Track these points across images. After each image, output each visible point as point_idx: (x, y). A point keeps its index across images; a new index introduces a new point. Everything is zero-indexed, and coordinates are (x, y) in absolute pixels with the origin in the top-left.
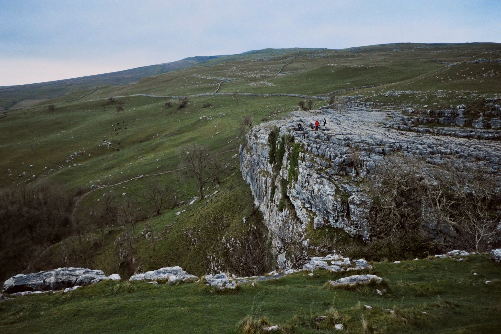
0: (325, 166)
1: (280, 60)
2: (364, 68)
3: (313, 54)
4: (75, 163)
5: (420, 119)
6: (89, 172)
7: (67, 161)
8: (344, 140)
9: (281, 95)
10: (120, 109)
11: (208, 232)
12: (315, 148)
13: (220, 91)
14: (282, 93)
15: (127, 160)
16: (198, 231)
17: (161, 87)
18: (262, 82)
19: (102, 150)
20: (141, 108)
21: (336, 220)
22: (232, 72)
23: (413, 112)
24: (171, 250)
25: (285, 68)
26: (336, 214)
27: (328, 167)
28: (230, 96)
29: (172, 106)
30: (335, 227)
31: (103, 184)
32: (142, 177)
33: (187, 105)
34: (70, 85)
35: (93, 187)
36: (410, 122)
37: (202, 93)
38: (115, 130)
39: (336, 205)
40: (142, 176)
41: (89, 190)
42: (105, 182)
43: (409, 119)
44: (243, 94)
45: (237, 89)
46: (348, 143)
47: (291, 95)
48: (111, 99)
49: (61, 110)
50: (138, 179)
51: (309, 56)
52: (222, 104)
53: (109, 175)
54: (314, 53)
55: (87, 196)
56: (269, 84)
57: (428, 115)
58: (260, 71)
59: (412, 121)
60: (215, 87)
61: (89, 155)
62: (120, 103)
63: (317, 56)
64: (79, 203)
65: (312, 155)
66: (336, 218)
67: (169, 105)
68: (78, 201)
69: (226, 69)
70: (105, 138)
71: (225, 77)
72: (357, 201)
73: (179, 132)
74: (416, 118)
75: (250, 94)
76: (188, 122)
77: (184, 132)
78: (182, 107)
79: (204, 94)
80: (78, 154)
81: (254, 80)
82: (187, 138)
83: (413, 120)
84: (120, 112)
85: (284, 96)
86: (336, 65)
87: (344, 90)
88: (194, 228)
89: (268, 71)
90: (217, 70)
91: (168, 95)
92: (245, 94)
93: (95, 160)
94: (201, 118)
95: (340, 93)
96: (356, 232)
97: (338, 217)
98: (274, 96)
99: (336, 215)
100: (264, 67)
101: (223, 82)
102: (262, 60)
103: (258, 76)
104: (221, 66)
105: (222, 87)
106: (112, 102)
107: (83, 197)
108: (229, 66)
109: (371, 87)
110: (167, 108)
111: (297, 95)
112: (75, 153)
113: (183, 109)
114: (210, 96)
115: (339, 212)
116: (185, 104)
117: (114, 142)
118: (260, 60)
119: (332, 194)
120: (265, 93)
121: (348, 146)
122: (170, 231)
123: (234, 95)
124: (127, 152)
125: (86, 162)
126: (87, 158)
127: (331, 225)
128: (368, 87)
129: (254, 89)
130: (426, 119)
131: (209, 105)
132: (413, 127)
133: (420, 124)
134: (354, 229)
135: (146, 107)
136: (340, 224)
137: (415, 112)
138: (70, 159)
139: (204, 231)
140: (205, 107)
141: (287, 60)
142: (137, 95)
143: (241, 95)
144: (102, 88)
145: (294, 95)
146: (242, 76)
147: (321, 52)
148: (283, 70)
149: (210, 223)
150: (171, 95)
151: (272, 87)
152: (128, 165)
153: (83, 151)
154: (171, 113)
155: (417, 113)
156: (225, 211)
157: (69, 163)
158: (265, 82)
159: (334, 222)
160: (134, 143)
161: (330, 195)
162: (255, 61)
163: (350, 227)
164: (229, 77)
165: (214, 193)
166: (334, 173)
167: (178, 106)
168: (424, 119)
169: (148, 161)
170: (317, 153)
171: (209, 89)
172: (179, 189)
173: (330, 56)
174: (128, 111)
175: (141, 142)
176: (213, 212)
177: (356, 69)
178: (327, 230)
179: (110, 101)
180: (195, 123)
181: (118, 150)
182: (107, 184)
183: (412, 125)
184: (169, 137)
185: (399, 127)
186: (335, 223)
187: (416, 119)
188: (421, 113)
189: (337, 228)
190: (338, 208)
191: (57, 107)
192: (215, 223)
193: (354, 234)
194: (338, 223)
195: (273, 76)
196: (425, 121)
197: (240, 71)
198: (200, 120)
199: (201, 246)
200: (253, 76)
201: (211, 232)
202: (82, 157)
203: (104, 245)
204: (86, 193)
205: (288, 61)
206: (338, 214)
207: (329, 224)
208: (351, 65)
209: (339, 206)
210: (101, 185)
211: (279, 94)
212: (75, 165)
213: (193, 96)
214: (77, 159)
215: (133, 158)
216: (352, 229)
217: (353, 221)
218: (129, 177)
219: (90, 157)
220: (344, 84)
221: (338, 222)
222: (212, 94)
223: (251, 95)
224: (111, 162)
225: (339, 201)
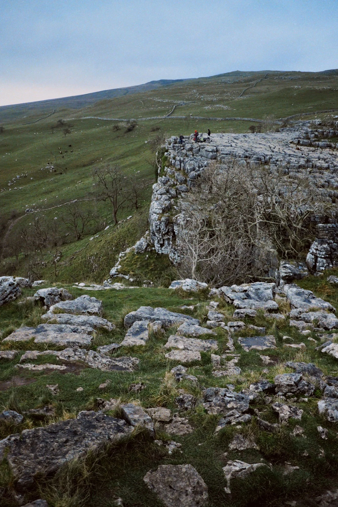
0: (180, 182)
1: (244, 82)
2: (331, 90)
3: (281, 77)
4: (16, 186)
5: (325, 132)
6: (28, 196)
7: (9, 185)
8: (212, 152)
9: (235, 120)
10: (67, 132)
11: (108, 258)
12: (178, 161)
13: (173, 114)
14: (237, 116)
15: (66, 184)
16: (100, 258)
17: (116, 110)
18: (218, 105)
19: (45, 174)
20: (89, 132)
21: (161, 244)
22: (192, 95)
23: (320, 124)
24: (72, 277)
25: (247, 91)
26: (161, 237)
27: (183, 182)
28: (181, 119)
29: (120, 129)
30: (160, 252)
31: (37, 208)
32: (76, 202)
33: (135, 128)
34: (32, 109)
35: (28, 211)
36: (313, 135)
37: (154, 116)
38: (61, 153)
39: (159, 225)
40: (76, 200)
41: (24, 213)
42: (39, 207)
43: (312, 132)
44: (195, 117)
45: (190, 113)
46: (215, 155)
47: (246, 119)
48: (60, 121)
49: (11, 132)
50: (71, 204)
51: (276, 78)
52: (171, 128)
53: (45, 199)
54: (282, 75)
55: (20, 220)
56: (225, 107)
57: (336, 127)
58: (221, 94)
59: (315, 135)
60: (168, 110)
61: (32, 178)
62: (69, 126)
63: (285, 79)
64: (12, 226)
65: (174, 169)
66: (162, 242)
67: (117, 128)
68: (12, 224)
69: (186, 92)
70: (49, 161)
71: (183, 100)
72: (180, 221)
73: (123, 156)
74: (321, 130)
75: (202, 117)
76: (132, 146)
77: (127, 156)
78: (130, 130)
79: (155, 118)
80: (20, 177)
81: (211, 103)
82: (128, 163)
83: (316, 133)
84: (67, 135)
85: (238, 120)
86: (300, 87)
87: (304, 114)
88: (97, 254)
89: (229, 94)
90: (176, 93)
91: (119, 118)
92: (197, 117)
93: (36, 183)
94: (146, 142)
95: (299, 117)
96: (181, 259)
97: (164, 240)
98: (228, 120)
99: (160, 239)
100: (225, 90)
101: (179, 105)
102: (225, 83)
103: (215, 99)
104: (181, 89)
105: (176, 110)
106: (61, 124)
107: (17, 220)
108: (190, 89)
109: (333, 111)
110: (114, 132)
111: (252, 119)
112: (18, 176)
113: (131, 132)
114: (161, 119)
115: (163, 235)
116: (134, 127)
117: (57, 165)
118: (223, 83)
119: (158, 212)
120: (219, 117)
121: (215, 159)
122: (76, 257)
123: (186, 119)
124: (68, 176)
125: (27, 186)
126: (29, 181)
127: (155, 250)
128: (330, 111)
129: (207, 112)
130: (332, 133)
131: (158, 129)
132: (315, 141)
133: (324, 138)
134: (178, 256)
135: (94, 130)
136: (166, 249)
137: (322, 124)
138: (12, 182)
139: (105, 258)
140: (154, 130)
141: (252, 82)
142: (87, 117)
143: (193, 118)
144: (60, 111)
145: (249, 119)
146: (199, 99)
147: (290, 74)
148: (244, 93)
149: (112, 249)
150: (121, 118)
151: (227, 110)
152: (66, 189)
153: (26, 174)
154: (118, 137)
155: (324, 125)
156: (128, 236)
157: (12, 186)
158: (220, 106)
159: (158, 247)
160: (77, 167)
161: (155, 213)
162: (218, 84)
163: (174, 253)
164: (186, 100)
165: (128, 218)
166: (185, 189)
167: (126, 130)
168: (329, 132)
169: (85, 186)
170: (179, 167)
171: (161, 112)
172: (110, 214)
173: (299, 78)
174: (75, 134)
175: (84, 166)
176: (116, 237)
177: (321, 92)
178: (147, 256)
179: (59, 123)
180: (140, 147)
181: (61, 174)
182: (41, 208)
183: (314, 139)
184: (112, 161)
185: (299, 142)
186: (160, 248)
187: (321, 132)
188: (329, 126)
189: (162, 254)
190: (162, 229)
191: (6, 129)
192: (116, 249)
193: (178, 262)
194: (163, 249)
195: (232, 100)
196: (330, 134)
197: (199, 94)
198: (145, 144)
199: (99, 274)
200: (209, 99)
201: (111, 259)
202: (25, 180)
203: (19, 269)
204: (20, 216)
205: (253, 84)
206: (162, 237)
207: (153, 248)
208: (316, 87)
209: (163, 227)
210: (36, 209)
211: (233, 118)
212: (16, 188)
213: (144, 119)
214: (18, 183)
215: (73, 182)
216: (176, 256)
217: (177, 246)
218: (64, 201)
219: (32, 181)
220: (305, 108)
221: (164, 247)
222: (163, 117)
223: (203, 119)
224: (51, 186)
225: (163, 221)
